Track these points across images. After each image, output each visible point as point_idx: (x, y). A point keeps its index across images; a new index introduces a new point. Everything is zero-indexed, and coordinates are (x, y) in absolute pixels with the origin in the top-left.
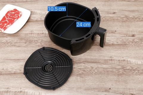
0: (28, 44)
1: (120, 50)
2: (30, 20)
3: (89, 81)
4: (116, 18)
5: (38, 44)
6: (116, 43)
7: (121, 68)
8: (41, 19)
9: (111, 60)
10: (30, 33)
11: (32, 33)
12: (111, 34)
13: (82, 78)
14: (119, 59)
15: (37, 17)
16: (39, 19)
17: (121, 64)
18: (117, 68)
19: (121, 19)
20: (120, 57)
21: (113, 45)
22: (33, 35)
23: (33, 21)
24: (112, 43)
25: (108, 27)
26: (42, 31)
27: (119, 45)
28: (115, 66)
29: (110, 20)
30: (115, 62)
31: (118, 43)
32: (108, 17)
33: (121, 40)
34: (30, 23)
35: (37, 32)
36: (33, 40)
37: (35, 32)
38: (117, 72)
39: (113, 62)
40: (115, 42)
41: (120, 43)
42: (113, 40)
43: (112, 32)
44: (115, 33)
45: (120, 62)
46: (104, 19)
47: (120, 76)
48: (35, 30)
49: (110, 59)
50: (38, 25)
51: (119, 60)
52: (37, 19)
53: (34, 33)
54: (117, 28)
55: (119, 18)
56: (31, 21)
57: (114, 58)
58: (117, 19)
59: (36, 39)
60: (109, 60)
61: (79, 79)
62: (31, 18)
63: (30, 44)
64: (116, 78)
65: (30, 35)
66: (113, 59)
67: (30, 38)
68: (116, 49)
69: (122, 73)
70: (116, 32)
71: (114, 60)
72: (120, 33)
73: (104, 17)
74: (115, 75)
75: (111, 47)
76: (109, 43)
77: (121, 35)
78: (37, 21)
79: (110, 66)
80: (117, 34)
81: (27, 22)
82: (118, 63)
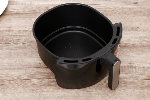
0: (4, 45)
1: (144, 53)
2: (7, 13)
3: (97, 96)
4: (139, 10)
5: (19, 45)
6: (138, 44)
7: (147, 78)
8: (24, 11)
9: (132, 67)
10: (6, 31)
11: (9, 31)
12: (132, 32)
13: (86, 92)
14: (144, 65)
15: (18, 9)
16: (22, 12)
17: (146, 72)
18: (140, 78)
19: (146, 12)
20: (145, 62)
21: (134, 46)
22: (11, 33)
23: (12, 14)
24: (133, 43)
25: (127, 22)
26: (26, 27)
27: (143, 46)
28: (137, 75)
29: (129, 12)
30: (138, 70)
31: (141, 43)
32: (126, 8)
33: (146, 39)
34: (7, 17)
35: (18, 29)
36: (11, 40)
37: (14, 28)
38: (140, 83)
39: (134, 69)
40: (136, 43)
41: (144, 43)
42: (133, 40)
43: (133, 29)
44: (137, 31)
45: (144, 70)
46: (120, 11)
47: (145, 90)
48: (15, 26)
49: (130, 65)
50: (19, 19)
51: (144, 67)
52: (17, 11)
53: (13, 31)
54: (140, 24)
55: (143, 10)
56: (9, 13)
57: (136, 64)
58: (141, 12)
59: (15, 38)
60: (128, 67)
61: (81, 94)
62: (8, 9)
63: (7, 45)
64: (138, 91)
65: (7, 33)
66: (134, 65)
67: (7, 37)
68: (138, 52)
69: (148, 85)
70: (138, 29)
71: (135, 67)
72: (144, 31)
73: (120, 9)
74: (137, 88)
75: (132, 50)
76: (128, 44)
77: (147, 33)
78: (17, 13)
79: (130, 75)
80: (140, 31)
81: (2, 14)
82: (142, 71)
